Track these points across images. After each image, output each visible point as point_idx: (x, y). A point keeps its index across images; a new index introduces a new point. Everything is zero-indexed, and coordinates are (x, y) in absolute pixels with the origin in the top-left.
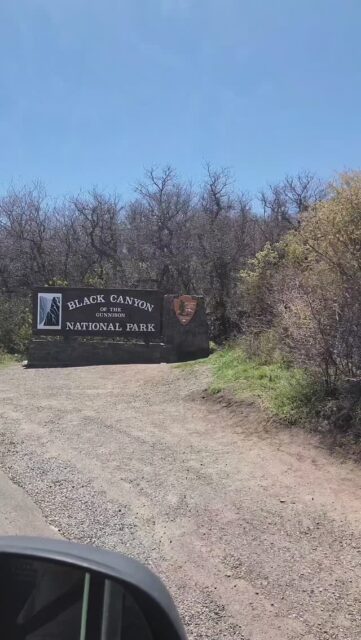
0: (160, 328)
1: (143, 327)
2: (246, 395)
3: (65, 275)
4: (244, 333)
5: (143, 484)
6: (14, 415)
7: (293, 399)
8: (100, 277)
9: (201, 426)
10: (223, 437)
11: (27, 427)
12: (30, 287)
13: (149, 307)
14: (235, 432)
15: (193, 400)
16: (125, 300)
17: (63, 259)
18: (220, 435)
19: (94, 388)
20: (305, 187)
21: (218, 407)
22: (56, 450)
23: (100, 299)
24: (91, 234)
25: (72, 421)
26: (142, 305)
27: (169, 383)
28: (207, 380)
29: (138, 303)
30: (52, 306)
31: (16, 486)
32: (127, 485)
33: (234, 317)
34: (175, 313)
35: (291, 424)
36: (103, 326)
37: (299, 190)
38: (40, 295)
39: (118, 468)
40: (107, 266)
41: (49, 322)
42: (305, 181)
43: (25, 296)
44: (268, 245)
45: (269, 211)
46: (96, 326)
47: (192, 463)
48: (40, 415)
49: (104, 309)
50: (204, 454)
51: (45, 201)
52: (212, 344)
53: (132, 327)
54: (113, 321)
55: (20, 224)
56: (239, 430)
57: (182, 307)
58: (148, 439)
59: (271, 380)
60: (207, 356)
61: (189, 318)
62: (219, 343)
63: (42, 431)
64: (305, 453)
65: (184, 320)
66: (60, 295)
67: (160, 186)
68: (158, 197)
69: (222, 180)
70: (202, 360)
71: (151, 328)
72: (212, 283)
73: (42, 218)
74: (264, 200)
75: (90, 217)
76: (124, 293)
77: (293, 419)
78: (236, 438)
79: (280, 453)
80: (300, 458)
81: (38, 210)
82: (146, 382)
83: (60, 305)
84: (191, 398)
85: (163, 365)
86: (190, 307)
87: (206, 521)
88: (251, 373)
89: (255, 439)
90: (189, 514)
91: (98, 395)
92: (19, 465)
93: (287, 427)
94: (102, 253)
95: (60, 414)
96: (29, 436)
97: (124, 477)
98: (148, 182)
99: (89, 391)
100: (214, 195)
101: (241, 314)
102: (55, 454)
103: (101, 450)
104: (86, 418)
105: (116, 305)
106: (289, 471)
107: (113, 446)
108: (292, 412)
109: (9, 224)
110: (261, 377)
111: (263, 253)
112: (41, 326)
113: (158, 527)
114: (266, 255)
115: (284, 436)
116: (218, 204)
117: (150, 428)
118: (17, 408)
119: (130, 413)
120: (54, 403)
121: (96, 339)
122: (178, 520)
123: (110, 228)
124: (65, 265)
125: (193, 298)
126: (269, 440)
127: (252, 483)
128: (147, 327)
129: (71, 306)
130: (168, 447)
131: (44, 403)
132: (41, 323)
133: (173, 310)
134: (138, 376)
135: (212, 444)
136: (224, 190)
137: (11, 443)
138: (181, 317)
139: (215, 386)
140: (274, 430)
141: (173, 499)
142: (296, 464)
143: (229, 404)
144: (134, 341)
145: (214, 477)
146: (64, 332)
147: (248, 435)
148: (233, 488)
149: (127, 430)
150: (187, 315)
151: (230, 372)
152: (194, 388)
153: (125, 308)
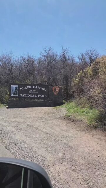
0: (48, 96)
1: (43, 96)
2: (79, 118)
3: (19, 80)
4: (76, 98)
5: (50, 149)
6: (5, 124)
7: (95, 119)
8: (30, 81)
9: (65, 128)
10: (73, 132)
11: (9, 128)
12: (8, 83)
13: (45, 90)
14: (77, 130)
15: (61, 119)
16: (37, 87)
17: (18, 75)
18: (72, 131)
19: (29, 115)
20: (92, 54)
21: (70, 121)
22: (19, 136)
23: (30, 87)
24: (27, 68)
25: (23, 126)
26: (43, 89)
27: (52, 113)
28: (65, 113)
29: (42, 88)
30: (15, 89)
31: (7, 150)
32: (44, 150)
33: (71, 93)
34: (53, 92)
35: (96, 128)
36: (31, 95)
37: (90, 54)
38: (11, 86)
39: (40, 143)
40: (32, 77)
41: (14, 94)
42: (92, 51)
43: (7, 86)
44: (81, 71)
45: (81, 61)
46: (29, 95)
47: (64, 141)
48: (13, 124)
49: (31, 90)
50: (68, 138)
51: (13, 58)
52: (64, 101)
53: (40, 96)
54: (34, 94)
55: (5, 64)
56: (78, 129)
57: (55, 90)
58: (49, 132)
59: (86, 113)
60: (63, 105)
61: (57, 93)
62: (66, 101)
63: (14, 129)
64: (102, 138)
65: (56, 94)
66: (18, 86)
67: (48, 53)
68: (47, 57)
69: (66, 51)
70: (61, 106)
71: (45, 96)
72: (63, 82)
73: (12, 62)
74: (79, 58)
75: (26, 62)
76: (37, 85)
77: (96, 126)
78: (78, 132)
79: (93, 138)
80: (101, 140)
81: (11, 60)
82: (45, 113)
83: (18, 89)
84: (61, 118)
85: (49, 107)
86: (58, 90)
87: (73, 164)
88: (80, 110)
89: (84, 133)
90: (67, 161)
91: (31, 117)
92: (7, 142)
93: (94, 129)
94: (30, 73)
95: (19, 124)
96: (10, 131)
97: (42, 146)
98: (44, 52)
99: (27, 116)
100: (64, 56)
101: (73, 92)
102: (19, 138)
103: (34, 136)
104: (28, 125)
105: (35, 89)
106: (98, 145)
107: (38, 135)
108: (96, 124)
109: (2, 64)
110: (83, 112)
111: (80, 73)
112: (12, 95)
113: (57, 166)
114: (81, 74)
115: (94, 132)
116: (65, 59)
117: (49, 129)
118: (5, 121)
119: (42, 123)
120: (17, 120)
121: (29, 100)
122: (64, 163)
123: (32, 66)
124: (19, 77)
125: (59, 87)
126: (89, 133)
127: (87, 149)
128: (44, 96)
129: (21, 89)
130: (56, 135)
131: (14, 120)
132: (12, 94)
133: (52, 90)
134: (43, 111)
135: (70, 134)
136: (67, 54)
137: (4, 134)
138: (55, 93)
139: (68, 114)
140: (90, 130)
141: (60, 155)
142: (100, 142)
143: (73, 121)
144: (40, 100)
145: (73, 146)
146: (19, 97)
147: (81, 131)
148: (80, 151)
149: (41, 129)
150: (57, 92)
151: (72, 110)
152: (61, 115)
153: (37, 90)
